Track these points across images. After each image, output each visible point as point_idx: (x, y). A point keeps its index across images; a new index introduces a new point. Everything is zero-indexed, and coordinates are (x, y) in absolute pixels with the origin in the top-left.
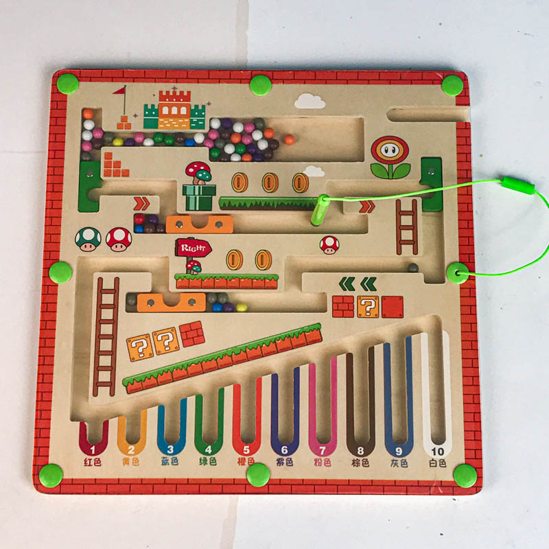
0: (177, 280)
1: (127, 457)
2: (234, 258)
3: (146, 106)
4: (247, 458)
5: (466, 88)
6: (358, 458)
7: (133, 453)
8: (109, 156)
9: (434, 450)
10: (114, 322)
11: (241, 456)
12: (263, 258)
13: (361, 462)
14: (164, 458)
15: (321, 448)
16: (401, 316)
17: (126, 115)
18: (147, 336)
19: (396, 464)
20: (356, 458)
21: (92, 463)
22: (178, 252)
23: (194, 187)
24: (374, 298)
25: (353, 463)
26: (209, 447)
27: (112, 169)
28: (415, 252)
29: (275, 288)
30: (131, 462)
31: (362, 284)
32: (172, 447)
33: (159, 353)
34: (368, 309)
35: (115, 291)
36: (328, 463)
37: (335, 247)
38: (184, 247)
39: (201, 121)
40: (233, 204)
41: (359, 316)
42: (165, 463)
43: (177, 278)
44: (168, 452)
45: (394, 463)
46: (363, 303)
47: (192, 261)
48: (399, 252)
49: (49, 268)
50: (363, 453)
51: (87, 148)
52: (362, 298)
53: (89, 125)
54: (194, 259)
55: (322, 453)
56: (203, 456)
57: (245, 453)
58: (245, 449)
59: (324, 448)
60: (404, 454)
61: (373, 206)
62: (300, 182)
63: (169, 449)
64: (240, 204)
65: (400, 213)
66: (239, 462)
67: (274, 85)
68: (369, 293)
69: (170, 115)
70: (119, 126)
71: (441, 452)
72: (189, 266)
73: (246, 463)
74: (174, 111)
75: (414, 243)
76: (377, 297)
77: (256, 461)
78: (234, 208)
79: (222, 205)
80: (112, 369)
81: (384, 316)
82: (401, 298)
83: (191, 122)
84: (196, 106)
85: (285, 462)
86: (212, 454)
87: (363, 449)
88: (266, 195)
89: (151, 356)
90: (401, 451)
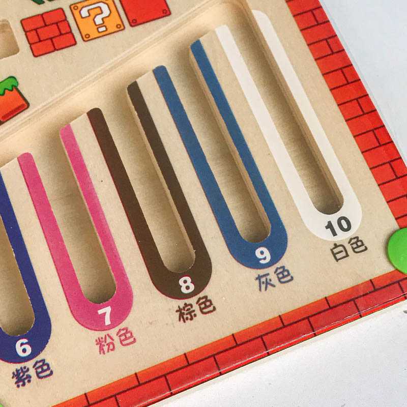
6: (188, 301)
9: (329, 226)
13: (196, 308)
15: (100, 312)
16: (166, 12)
19: (268, 283)
20: (181, 303)
25: (181, 316)
34: (98, 20)
36: (127, 337)
41: (87, 38)
45: (264, 283)
46: (84, 13)
50: (192, 288)
52: (80, 6)
55: (108, 322)
59: (108, 310)
60: (276, 256)
81: (134, 23)
85: (32, 372)
87: (188, 279)
90: (267, 254)
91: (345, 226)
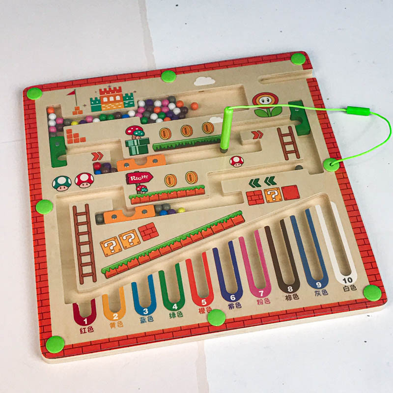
0: (131, 199)
1: (113, 322)
2: (170, 179)
3: (91, 99)
4: (205, 308)
5: (308, 60)
6: (290, 294)
7: (117, 318)
8: (69, 131)
9: (345, 280)
10: (89, 233)
11: (200, 307)
12: (191, 176)
13: (292, 297)
14: (142, 318)
15: (260, 292)
16: (298, 197)
17: (78, 106)
18: (115, 238)
19: (319, 294)
20: (287, 294)
21: (87, 330)
22: (129, 182)
23: (134, 141)
24: (276, 189)
25: (287, 298)
26: (175, 305)
27: (73, 138)
28: (298, 157)
29: (204, 193)
30: (116, 325)
31: (265, 182)
32: (147, 309)
33: (126, 248)
34: (273, 196)
35: (87, 213)
36: (267, 301)
37: (241, 162)
38: (132, 178)
39: (131, 102)
40: (163, 147)
41: (268, 202)
42: (143, 321)
43: (131, 198)
44: (144, 313)
45: (317, 294)
46: (269, 193)
47: (140, 186)
48: (287, 158)
49: (35, 206)
50: (292, 290)
51: (53, 130)
52: (268, 190)
53: (53, 116)
54: (141, 184)
55: (262, 295)
56: (171, 312)
57: (203, 304)
58: (202, 302)
59: (262, 292)
60: (323, 286)
61: (262, 134)
62: (207, 127)
63: (144, 311)
64: (168, 146)
65: (281, 136)
66: (200, 312)
67: (178, 75)
68: (272, 186)
69: (109, 102)
70: (74, 113)
71: (350, 280)
72: (138, 189)
73: (206, 311)
74: (112, 99)
75: (296, 151)
76: (278, 189)
77: (213, 308)
78: (164, 149)
79: (155, 149)
80: (92, 263)
81: (286, 199)
82: (295, 186)
83: (125, 103)
84: (127, 95)
85: (235, 306)
86: (178, 309)
87: (291, 287)
88: (185, 138)
89: (120, 250)
90: (320, 284)
91: (350, 281)
